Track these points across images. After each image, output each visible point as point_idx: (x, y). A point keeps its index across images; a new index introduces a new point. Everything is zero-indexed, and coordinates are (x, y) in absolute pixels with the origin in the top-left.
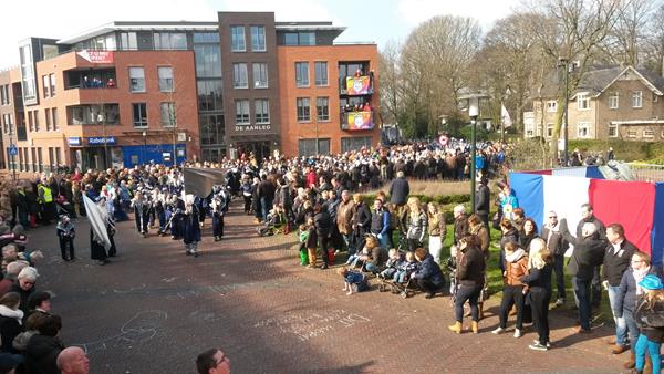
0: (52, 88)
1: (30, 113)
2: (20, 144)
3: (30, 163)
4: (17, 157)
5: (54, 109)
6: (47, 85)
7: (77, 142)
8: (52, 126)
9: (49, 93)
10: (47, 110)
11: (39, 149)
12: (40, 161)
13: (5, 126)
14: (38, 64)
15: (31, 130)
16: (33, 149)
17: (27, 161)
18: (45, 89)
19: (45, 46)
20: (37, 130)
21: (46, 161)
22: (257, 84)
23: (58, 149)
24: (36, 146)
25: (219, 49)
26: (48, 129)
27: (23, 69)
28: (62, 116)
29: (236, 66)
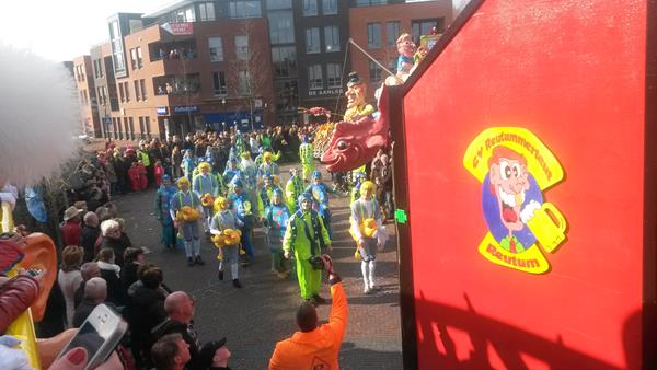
0: (139, 60)
1: (121, 84)
2: (114, 115)
3: (124, 131)
4: (112, 127)
5: (142, 81)
6: (135, 58)
7: (164, 111)
8: (141, 97)
9: (137, 66)
10: (136, 82)
11: (131, 119)
12: (132, 130)
13: (100, 98)
14: (126, 38)
15: (122, 101)
16: (125, 119)
17: (120, 130)
18: (133, 62)
19: (131, 21)
20: (128, 100)
21: (137, 130)
22: (329, 48)
23: (147, 118)
24: (128, 116)
25: (291, 14)
26: (138, 100)
27: (113, 43)
28: (149, 87)
29: (308, 31)
